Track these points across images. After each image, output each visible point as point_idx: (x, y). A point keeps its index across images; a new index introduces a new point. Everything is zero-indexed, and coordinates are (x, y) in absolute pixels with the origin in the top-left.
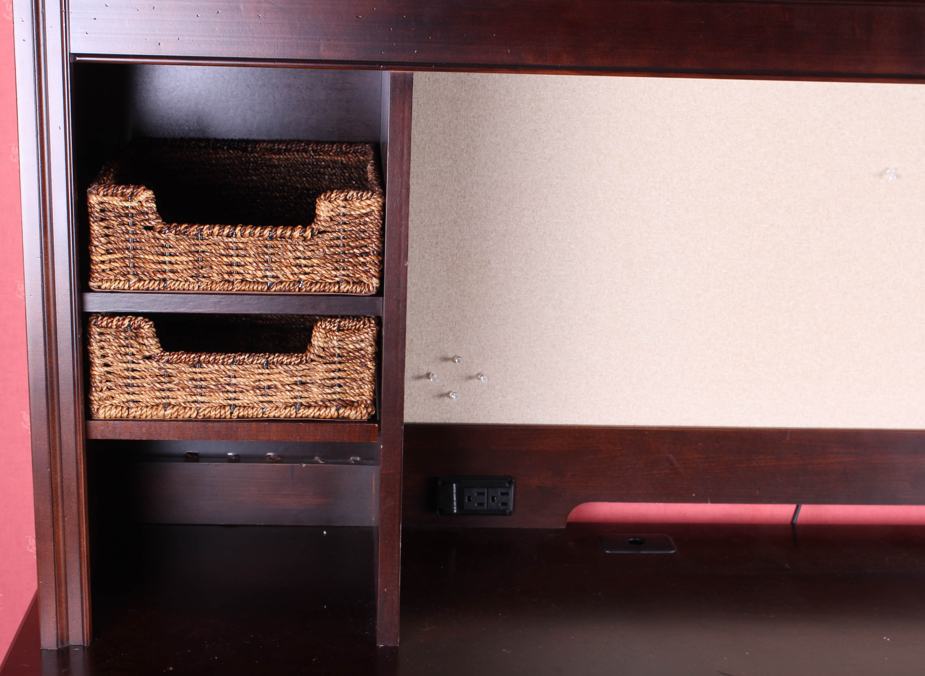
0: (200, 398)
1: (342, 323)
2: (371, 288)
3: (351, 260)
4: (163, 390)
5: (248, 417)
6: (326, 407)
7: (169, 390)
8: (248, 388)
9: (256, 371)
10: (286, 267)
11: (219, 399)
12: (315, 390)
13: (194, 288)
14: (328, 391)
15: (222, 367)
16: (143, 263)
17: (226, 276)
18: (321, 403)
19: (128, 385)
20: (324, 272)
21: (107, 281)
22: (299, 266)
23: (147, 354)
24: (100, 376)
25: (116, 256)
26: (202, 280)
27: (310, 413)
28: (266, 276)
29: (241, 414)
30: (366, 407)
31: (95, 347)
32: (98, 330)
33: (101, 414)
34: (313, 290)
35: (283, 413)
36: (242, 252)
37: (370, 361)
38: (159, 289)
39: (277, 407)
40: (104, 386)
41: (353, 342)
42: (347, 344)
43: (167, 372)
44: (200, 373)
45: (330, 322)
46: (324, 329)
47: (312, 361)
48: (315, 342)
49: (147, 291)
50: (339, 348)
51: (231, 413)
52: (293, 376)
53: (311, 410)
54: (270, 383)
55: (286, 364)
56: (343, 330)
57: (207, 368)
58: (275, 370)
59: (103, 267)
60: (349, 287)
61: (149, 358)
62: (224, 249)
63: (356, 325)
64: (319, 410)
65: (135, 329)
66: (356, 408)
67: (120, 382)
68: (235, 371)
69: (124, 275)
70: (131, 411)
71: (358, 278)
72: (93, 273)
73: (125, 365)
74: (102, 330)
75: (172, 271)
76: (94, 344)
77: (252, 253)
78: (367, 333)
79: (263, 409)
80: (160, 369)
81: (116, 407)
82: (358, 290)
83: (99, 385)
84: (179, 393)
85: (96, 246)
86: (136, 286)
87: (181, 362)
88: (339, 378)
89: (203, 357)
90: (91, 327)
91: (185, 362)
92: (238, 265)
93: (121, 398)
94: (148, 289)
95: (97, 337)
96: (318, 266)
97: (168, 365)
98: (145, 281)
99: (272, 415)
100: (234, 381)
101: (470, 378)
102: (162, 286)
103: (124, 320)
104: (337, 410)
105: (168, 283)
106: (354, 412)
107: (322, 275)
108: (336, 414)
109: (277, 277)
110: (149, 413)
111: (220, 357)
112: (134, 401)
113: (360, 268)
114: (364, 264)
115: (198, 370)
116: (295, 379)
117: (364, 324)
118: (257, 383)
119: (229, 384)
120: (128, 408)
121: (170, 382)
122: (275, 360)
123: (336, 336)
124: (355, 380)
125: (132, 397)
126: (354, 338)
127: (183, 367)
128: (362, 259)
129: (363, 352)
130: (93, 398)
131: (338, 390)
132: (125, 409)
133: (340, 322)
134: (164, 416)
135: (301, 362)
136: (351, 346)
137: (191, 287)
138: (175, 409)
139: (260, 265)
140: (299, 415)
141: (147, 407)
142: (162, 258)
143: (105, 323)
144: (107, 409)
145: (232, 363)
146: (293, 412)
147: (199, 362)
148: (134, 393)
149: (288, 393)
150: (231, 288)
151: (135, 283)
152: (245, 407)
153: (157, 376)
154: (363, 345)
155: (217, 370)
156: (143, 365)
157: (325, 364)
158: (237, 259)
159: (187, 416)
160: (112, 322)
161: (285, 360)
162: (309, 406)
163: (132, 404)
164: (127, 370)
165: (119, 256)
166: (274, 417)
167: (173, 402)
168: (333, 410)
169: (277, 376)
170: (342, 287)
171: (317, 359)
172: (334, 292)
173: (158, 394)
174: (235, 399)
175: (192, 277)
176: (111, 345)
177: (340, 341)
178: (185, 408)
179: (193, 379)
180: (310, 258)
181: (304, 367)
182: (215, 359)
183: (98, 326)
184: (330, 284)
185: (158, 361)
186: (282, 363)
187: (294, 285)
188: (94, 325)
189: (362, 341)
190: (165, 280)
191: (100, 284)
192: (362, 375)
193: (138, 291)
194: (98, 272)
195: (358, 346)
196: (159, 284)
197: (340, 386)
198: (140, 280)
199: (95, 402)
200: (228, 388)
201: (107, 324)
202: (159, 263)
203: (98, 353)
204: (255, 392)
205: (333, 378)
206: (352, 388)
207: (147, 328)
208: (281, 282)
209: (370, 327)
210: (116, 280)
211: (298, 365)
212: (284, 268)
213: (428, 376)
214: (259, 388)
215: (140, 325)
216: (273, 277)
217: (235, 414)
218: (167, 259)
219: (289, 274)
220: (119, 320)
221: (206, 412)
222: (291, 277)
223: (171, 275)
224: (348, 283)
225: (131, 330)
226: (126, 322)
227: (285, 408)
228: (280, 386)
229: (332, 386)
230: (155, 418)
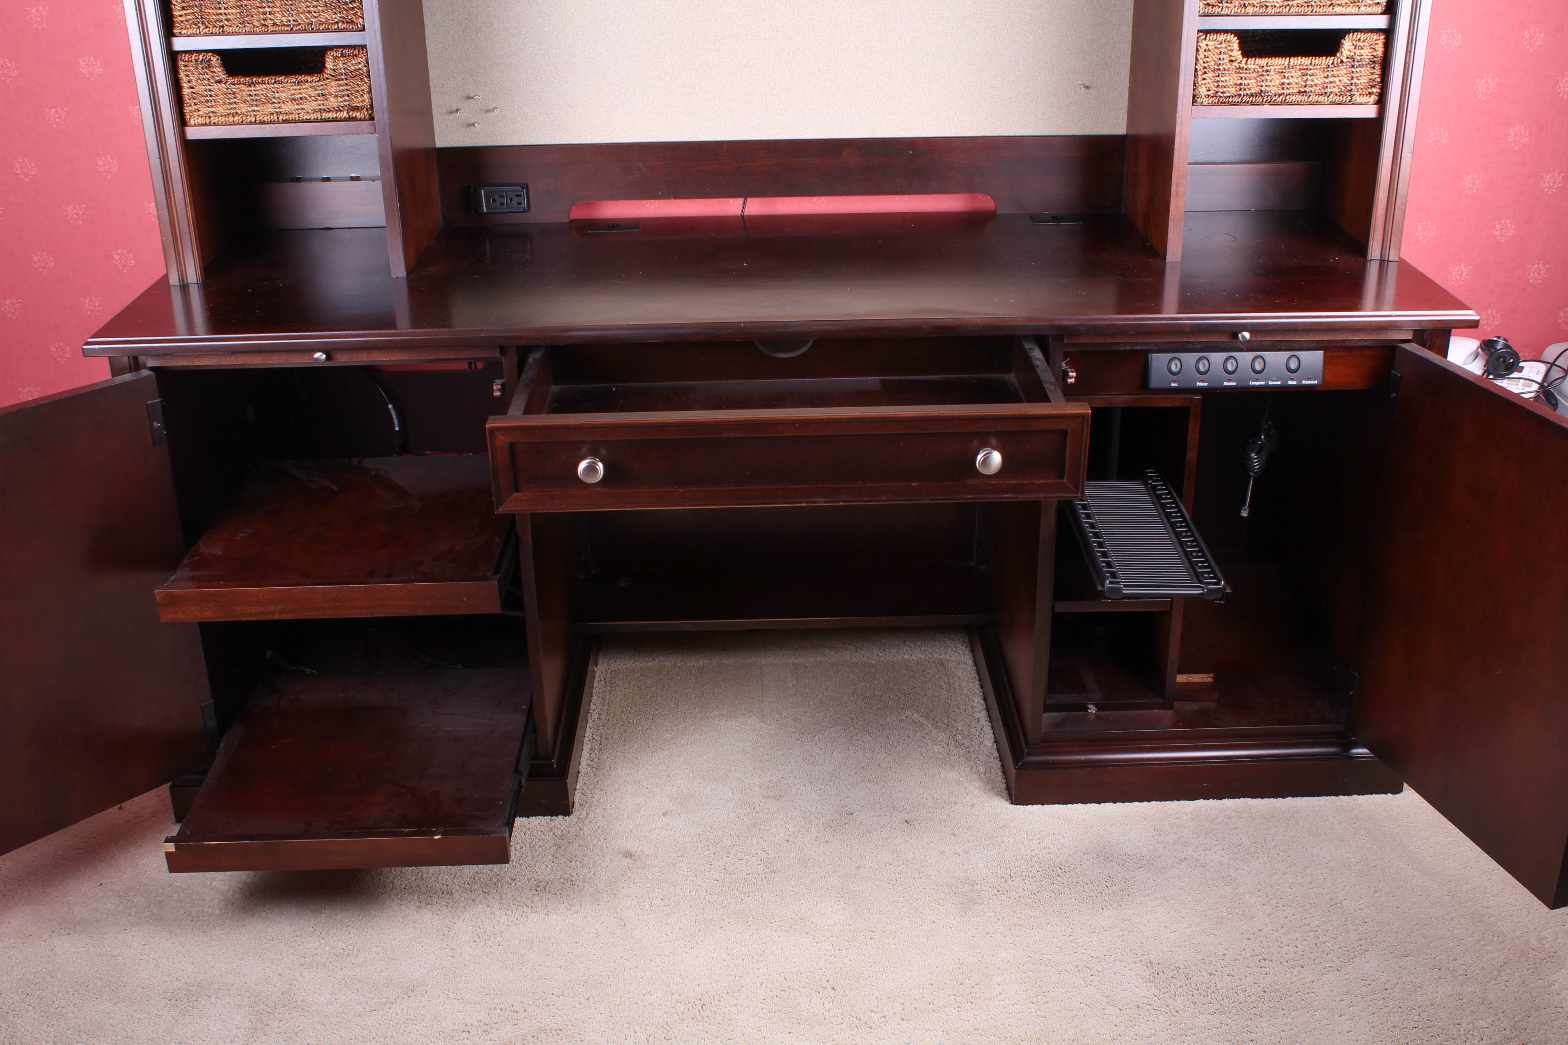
0: (255, 108)
1: (344, 52)
2: (359, 26)
3: (344, 6)
4: (231, 104)
5: (289, 120)
6: (341, 111)
7: (235, 103)
8: (287, 100)
9: (291, 88)
10: (302, 13)
11: (269, 108)
12: (332, 99)
13: (242, 31)
14: (341, 100)
15: (268, 86)
16: (208, 15)
17: (262, 22)
18: (337, 109)
19: (207, 101)
20: (327, 16)
21: (185, 29)
22: (309, 12)
23: (217, 78)
24: (188, 95)
25: (189, 11)
26: (247, 25)
27: (331, 115)
28: (290, 21)
29: (284, 118)
30: (367, 110)
31: (182, 75)
32: (183, 63)
33: (192, 123)
34: (321, 29)
35: (313, 116)
36: (271, 5)
37: (366, 77)
38: (220, 33)
39: (308, 113)
40: (192, 102)
41: (353, 65)
42: (350, 67)
43: (232, 91)
44: (255, 90)
45: (336, 51)
46: (332, 56)
47: (328, 79)
48: (328, 66)
49: (212, 34)
50: (344, 69)
51: (278, 118)
52: (316, 90)
53: (331, 114)
54: (301, 96)
55: (310, 82)
56: (345, 57)
57: (258, 87)
58: (304, 87)
59: (181, 19)
60: (345, 26)
61: (220, 82)
62: (259, 3)
63: (353, 52)
64: (336, 113)
65: (207, 61)
66: (361, 111)
67: (202, 99)
68: (277, 88)
69: (196, 25)
70: (212, 119)
71: (350, 19)
72: (175, 23)
73: (204, 87)
74: (186, 63)
75: (227, 20)
76: (182, 73)
77: (278, 5)
78: (362, 57)
79: (299, 114)
80: (227, 89)
81: (202, 117)
82: (351, 27)
83: (189, 102)
84: (242, 105)
85: (174, 5)
86: (204, 31)
87: (240, 84)
88: (347, 90)
89: (254, 80)
90: (178, 62)
91: (243, 84)
92: (270, 13)
93: (204, 111)
94: (212, 33)
95: (183, 68)
96: (323, 11)
97: (232, 86)
98: (210, 28)
99: (305, 118)
100: (277, 95)
101: (488, 111)
102: (221, 30)
103: (199, 56)
104: (348, 113)
105: (225, 28)
106: (359, 114)
107: (326, 18)
108: (347, 116)
109: (297, 21)
110: (223, 120)
111: (266, 79)
112: (213, 112)
113: (351, 12)
114: (353, 9)
115: (252, 89)
116: (318, 92)
117: (359, 51)
118: (293, 97)
119: (274, 98)
120: (210, 117)
121: (235, 98)
122: (302, 79)
123: (341, 60)
124: (358, 92)
125: (211, 109)
126: (354, 62)
127: (242, 87)
128: (351, 6)
129: (361, 72)
130: (185, 111)
131: (347, 98)
132: (207, 118)
133: (342, 51)
134: (233, 121)
135: (320, 80)
136: (353, 68)
137: (240, 30)
138: (240, 117)
139: (284, 13)
140: (323, 117)
141: (222, 116)
142: (219, 11)
143: (187, 58)
144: (196, 118)
145: (275, 82)
146: (319, 115)
147: (252, 83)
148: (212, 107)
149: (314, 103)
150: (266, 30)
151: (203, 29)
152: (287, 113)
153: (226, 94)
154: (360, 66)
155: (265, 89)
156: (216, 87)
157: (336, 80)
158: (268, 10)
159: (249, 120)
160: (191, 57)
161: (309, 79)
162: (329, 111)
163: (211, 115)
164: (206, 90)
165: (191, 11)
166: (307, 119)
167: (239, 112)
168: (345, 113)
169: (306, 90)
170: (340, 25)
171: (329, 77)
172: (335, 29)
173: (228, 106)
174: (280, 108)
175: (240, 23)
176: (194, 74)
177: (344, 64)
178: (247, 116)
179: (250, 95)
180: (316, 6)
181: (322, 83)
182: (262, 80)
183: (183, 61)
184: (332, 24)
185: (225, 83)
186: (307, 82)
187: (308, 26)
188: (180, 60)
189: (359, 63)
190: (223, 27)
191: (180, 31)
192: (362, 88)
193: (206, 35)
194: (178, 23)
195: (357, 67)
196: (219, 29)
197: (348, 96)
198: (207, 27)
199: (187, 114)
200: (274, 100)
201: (189, 59)
202: (218, 15)
203: (185, 79)
204: (292, 103)
205: (343, 91)
206: (357, 97)
207: (215, 60)
208: (299, 24)
209: (363, 53)
210: (191, 28)
211: (318, 82)
212: (301, 15)
213: (457, 110)
214: (295, 100)
215: (210, 59)
216: (294, 21)
217: (281, 118)
218: (222, 11)
219: (304, 19)
220: (196, 56)
221: (261, 118)
222: (306, 20)
223: (226, 23)
224: (343, 22)
225: (206, 63)
226: (201, 57)
227: (314, 113)
228: (309, 98)
229: (343, 96)
230: (228, 123)
